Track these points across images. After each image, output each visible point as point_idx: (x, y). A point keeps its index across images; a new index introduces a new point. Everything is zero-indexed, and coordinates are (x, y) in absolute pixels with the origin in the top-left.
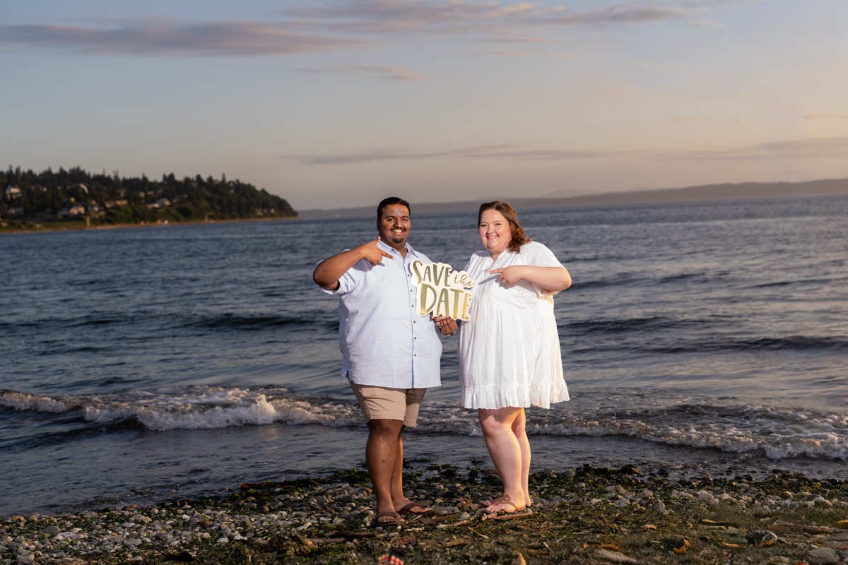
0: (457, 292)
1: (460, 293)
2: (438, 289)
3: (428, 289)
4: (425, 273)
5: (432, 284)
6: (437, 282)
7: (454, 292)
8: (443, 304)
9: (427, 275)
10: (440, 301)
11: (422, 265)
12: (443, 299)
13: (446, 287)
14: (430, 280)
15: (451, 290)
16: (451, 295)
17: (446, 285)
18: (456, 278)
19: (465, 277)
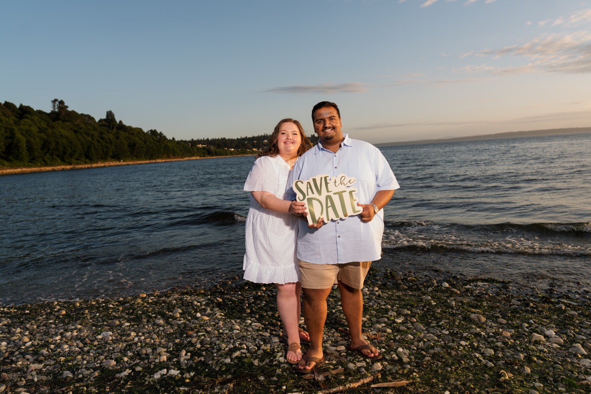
0: (340, 194)
1: (343, 194)
2: (322, 198)
3: (314, 201)
4: (307, 188)
5: (316, 195)
6: (319, 192)
7: (337, 195)
8: (330, 209)
9: (309, 189)
10: (327, 207)
11: (302, 183)
12: (329, 204)
13: (329, 194)
14: (313, 193)
15: (334, 194)
16: (336, 199)
17: (328, 191)
18: (335, 182)
19: (343, 178)
